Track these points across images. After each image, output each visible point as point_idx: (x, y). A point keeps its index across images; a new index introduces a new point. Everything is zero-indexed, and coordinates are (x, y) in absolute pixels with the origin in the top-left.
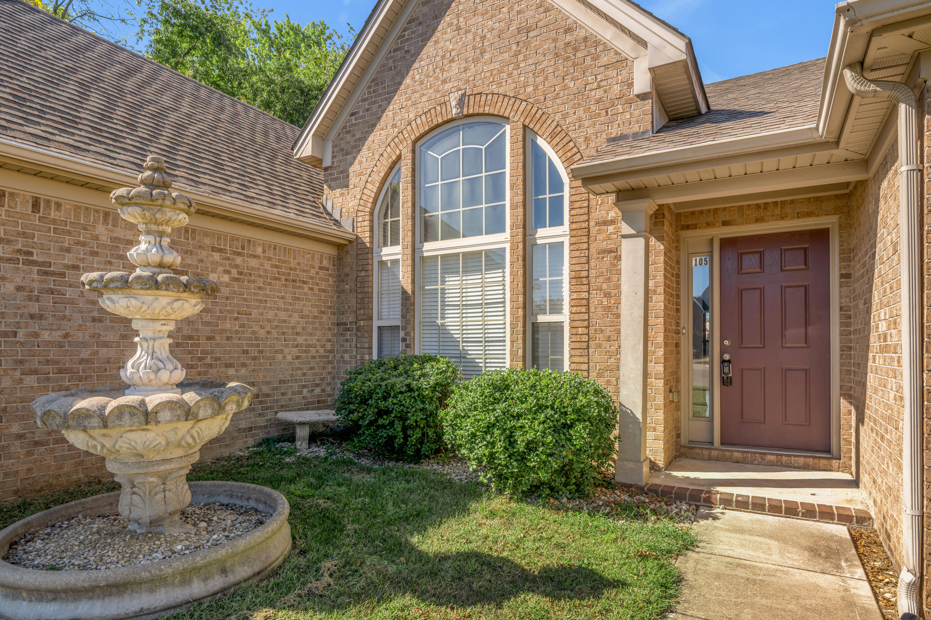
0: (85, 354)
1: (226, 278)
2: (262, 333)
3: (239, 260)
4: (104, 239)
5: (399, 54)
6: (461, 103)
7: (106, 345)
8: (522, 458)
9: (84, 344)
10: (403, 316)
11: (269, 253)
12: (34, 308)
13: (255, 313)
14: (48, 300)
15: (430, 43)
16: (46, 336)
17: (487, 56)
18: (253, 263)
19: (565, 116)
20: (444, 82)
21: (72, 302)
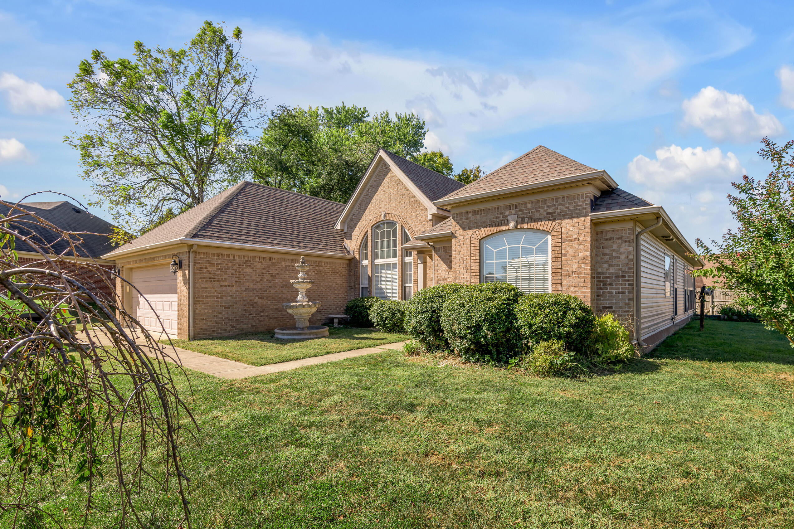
0: (280, 296)
1: (313, 274)
2: (324, 290)
3: (317, 268)
4: (284, 266)
5: (367, 197)
6: (385, 216)
7: (284, 294)
8: (384, 321)
9: (280, 294)
10: (369, 284)
11: (326, 265)
12: (270, 285)
13: (322, 283)
14: (272, 283)
15: (376, 195)
16: (272, 292)
17: (392, 202)
18: (321, 268)
19: (412, 223)
20: (380, 208)
21: (277, 283)
